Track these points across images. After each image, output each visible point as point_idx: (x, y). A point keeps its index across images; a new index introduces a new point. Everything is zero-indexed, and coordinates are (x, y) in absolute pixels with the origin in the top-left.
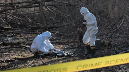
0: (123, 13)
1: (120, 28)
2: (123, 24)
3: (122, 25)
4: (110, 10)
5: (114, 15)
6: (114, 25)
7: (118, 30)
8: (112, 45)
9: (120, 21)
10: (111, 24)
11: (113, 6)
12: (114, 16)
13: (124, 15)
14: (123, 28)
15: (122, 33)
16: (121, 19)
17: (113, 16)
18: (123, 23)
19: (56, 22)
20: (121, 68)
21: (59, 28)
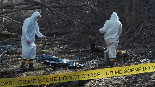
0: (142, 18)
1: (138, 36)
2: (142, 31)
3: (140, 32)
4: (126, 14)
6: (131, 32)
7: (135, 39)
8: (128, 56)
9: (138, 28)
10: (127, 31)
11: (129, 8)
12: (131, 21)
13: (143, 21)
14: (142, 36)
15: (140, 42)
16: (140, 25)
17: (130, 21)
18: (142, 30)
19: (61, 26)
20: (138, 82)
21: (66, 34)
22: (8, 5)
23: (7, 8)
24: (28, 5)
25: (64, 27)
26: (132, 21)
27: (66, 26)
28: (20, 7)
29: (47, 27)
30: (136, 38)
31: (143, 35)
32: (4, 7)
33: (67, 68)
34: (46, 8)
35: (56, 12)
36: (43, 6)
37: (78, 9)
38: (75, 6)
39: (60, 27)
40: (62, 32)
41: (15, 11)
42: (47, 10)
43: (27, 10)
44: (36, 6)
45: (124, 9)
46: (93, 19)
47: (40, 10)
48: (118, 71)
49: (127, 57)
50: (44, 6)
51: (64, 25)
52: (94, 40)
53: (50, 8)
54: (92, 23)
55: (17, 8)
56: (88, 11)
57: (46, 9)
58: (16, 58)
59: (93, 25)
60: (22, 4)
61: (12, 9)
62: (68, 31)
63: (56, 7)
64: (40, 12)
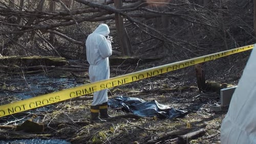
19: (149, 49)
22: (61, 14)
23: (60, 19)
24: (94, 13)
25: (153, 49)
27: (157, 47)
28: (82, 16)
29: (125, 49)
32: (54, 16)
34: (124, 17)
35: (140, 24)
36: (119, 15)
37: (176, 20)
38: (172, 15)
39: (147, 50)
40: (151, 58)
41: (74, 23)
42: (126, 21)
43: (92, 21)
44: (108, 15)
45: (253, 19)
46: (201, 37)
47: (114, 21)
50: (121, 14)
51: (153, 47)
52: (203, 71)
53: (131, 18)
54: (201, 43)
55: (77, 18)
56: (194, 23)
57: (124, 20)
58: (75, 102)
59: (201, 46)
60: (84, 12)
61: (69, 20)
62: (159, 56)
63: (141, 16)
64: (115, 25)
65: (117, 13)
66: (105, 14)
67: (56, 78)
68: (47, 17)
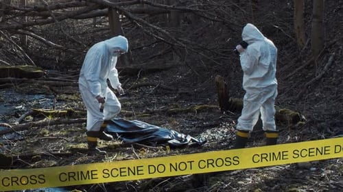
0: (332, 36)
1: (323, 76)
2: (332, 65)
3: (329, 67)
4: (298, 28)
5: (308, 41)
6: (308, 67)
7: (317, 83)
8: (303, 120)
9: (325, 58)
10: (301, 65)
11: (305, 15)
12: (309, 44)
13: (335, 42)
14: (332, 76)
15: (328, 89)
16: (328, 52)
17: (306, 44)
18: (333, 62)
19: (154, 55)
20: (324, 177)
21: (164, 72)
22: (36, 9)
23: (34, 15)
24: (81, 8)
25: (160, 55)
26: (311, 42)
27: (164, 54)
28: (64, 11)
30: (319, 80)
31: (335, 75)
32: (26, 11)
33: (168, 147)
34: (120, 14)
35: (142, 23)
36: (114, 10)
37: (190, 16)
38: (185, 11)
39: (151, 56)
40: (155, 67)
41: (53, 21)
42: (123, 19)
43: (77, 19)
44: (99, 10)
45: (292, 16)
46: (224, 40)
47: (107, 19)
48: (280, 153)
49: (300, 122)
50: (116, 9)
51: (159, 53)
52: (226, 86)
53: (130, 14)
54: (223, 48)
55: (57, 15)
56: (213, 20)
57: (120, 16)
58: (54, 126)
59: (224, 52)
60: (67, 6)
61: (46, 17)
62: (168, 64)
63: (143, 12)
64: (108, 24)
65: (110, 7)
66: (95, 9)
67: (28, 94)
68: (17, 13)
